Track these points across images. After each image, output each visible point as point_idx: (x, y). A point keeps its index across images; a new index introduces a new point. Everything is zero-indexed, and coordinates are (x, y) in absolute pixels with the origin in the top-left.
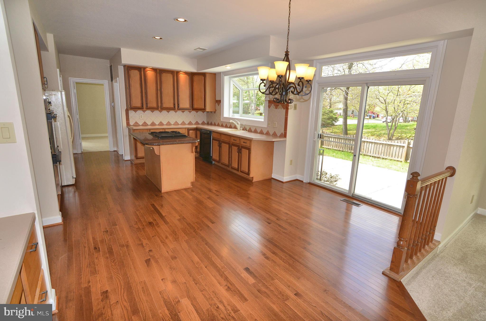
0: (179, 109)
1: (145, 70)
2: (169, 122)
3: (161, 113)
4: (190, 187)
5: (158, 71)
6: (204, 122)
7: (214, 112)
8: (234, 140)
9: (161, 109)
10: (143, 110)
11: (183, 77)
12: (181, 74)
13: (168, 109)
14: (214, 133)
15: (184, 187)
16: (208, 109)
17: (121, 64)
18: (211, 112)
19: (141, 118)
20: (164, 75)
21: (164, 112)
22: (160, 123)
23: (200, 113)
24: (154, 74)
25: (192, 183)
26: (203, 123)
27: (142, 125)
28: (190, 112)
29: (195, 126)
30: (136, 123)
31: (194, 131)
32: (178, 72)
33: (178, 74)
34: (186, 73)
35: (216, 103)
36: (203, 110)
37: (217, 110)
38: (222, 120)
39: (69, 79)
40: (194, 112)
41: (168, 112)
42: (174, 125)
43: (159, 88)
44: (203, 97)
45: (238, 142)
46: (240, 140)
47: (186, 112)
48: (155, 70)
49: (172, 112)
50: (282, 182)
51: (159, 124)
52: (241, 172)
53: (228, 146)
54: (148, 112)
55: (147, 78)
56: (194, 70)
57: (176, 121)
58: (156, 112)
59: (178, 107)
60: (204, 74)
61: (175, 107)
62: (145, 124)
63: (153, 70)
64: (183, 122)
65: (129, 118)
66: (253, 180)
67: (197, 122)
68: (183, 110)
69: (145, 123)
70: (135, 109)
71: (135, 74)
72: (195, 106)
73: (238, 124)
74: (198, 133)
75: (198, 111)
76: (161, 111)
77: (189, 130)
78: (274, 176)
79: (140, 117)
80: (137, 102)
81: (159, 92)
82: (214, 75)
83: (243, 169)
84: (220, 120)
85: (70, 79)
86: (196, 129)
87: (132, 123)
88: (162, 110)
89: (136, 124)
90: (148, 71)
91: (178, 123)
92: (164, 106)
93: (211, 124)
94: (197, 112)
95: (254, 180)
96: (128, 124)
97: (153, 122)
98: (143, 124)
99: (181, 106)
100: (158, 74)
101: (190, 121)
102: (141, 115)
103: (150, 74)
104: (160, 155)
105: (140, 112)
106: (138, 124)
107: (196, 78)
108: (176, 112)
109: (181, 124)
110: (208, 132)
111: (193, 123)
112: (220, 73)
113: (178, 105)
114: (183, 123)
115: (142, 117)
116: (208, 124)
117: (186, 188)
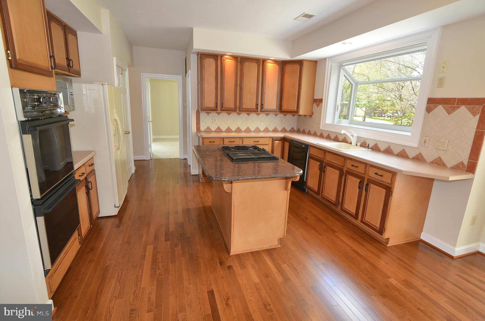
0: (262, 110)
1: (223, 58)
2: (248, 127)
3: (239, 115)
4: (277, 247)
5: (239, 59)
6: (293, 128)
7: (310, 115)
8: (352, 166)
9: (239, 111)
10: (217, 112)
11: (270, 66)
12: (268, 64)
13: (249, 111)
14: (311, 148)
15: (266, 246)
16: (302, 112)
17: (193, 51)
18: (305, 116)
19: (215, 122)
20: (247, 65)
21: (244, 115)
22: (237, 129)
23: (289, 116)
24: (234, 64)
25: (281, 241)
26: (292, 131)
27: (216, 131)
28: (276, 115)
29: (281, 135)
30: (208, 128)
31: (281, 142)
32: (264, 61)
33: (265, 63)
34: (276, 62)
35: (314, 104)
36: (295, 112)
37: (314, 113)
38: (321, 128)
39: (141, 74)
40: (281, 115)
41: (248, 114)
42: (254, 131)
43: (238, 83)
44: (297, 94)
45: (361, 170)
46: (366, 167)
47: (272, 115)
48: (235, 58)
49: (253, 116)
50: (451, 257)
51: (235, 130)
52: (362, 222)
53: (338, 172)
54: (224, 115)
55: (225, 68)
56: (286, 57)
57: (257, 127)
58: (234, 115)
59: (262, 108)
60: (300, 63)
61: (257, 108)
62: (219, 130)
63: (232, 58)
64: (267, 128)
65: (200, 122)
66: (387, 243)
67: (284, 128)
68: (268, 112)
69: (219, 128)
70: (208, 110)
71: (210, 63)
72: (285, 107)
73: (352, 136)
74: (287, 145)
75: (287, 114)
76: (239, 114)
77: (273, 139)
78: (424, 237)
79: (213, 121)
80: (210, 102)
81: (238, 87)
82: (315, 63)
83: (367, 218)
84: (319, 127)
85: (143, 74)
86: (284, 140)
87: (203, 128)
88: (241, 112)
89: (208, 130)
90: (227, 60)
91: (260, 130)
92: (244, 107)
93: (304, 133)
94: (285, 115)
95: (389, 243)
96: (198, 129)
97: (229, 127)
98: (216, 129)
99: (266, 107)
100: (238, 63)
101: (276, 128)
102: (215, 118)
103: (229, 63)
104: (231, 193)
105: (213, 114)
106: (210, 129)
107: (288, 68)
108: (258, 114)
109: (263, 131)
110: (303, 146)
111: (278, 129)
112: (324, 60)
113: (262, 105)
114: (266, 130)
115: (216, 120)
116: (298, 131)
117: (270, 248)
